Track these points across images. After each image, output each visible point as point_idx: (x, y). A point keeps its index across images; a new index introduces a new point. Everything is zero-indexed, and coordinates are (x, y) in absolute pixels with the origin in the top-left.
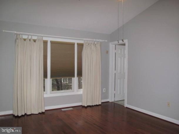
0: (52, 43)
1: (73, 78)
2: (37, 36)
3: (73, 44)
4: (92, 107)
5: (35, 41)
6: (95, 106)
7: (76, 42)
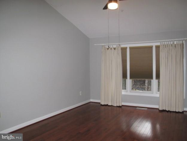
0: (131, 48)
1: (152, 80)
2: (115, 45)
3: (151, 48)
4: (169, 112)
5: (115, 49)
6: (173, 112)
7: (154, 45)
